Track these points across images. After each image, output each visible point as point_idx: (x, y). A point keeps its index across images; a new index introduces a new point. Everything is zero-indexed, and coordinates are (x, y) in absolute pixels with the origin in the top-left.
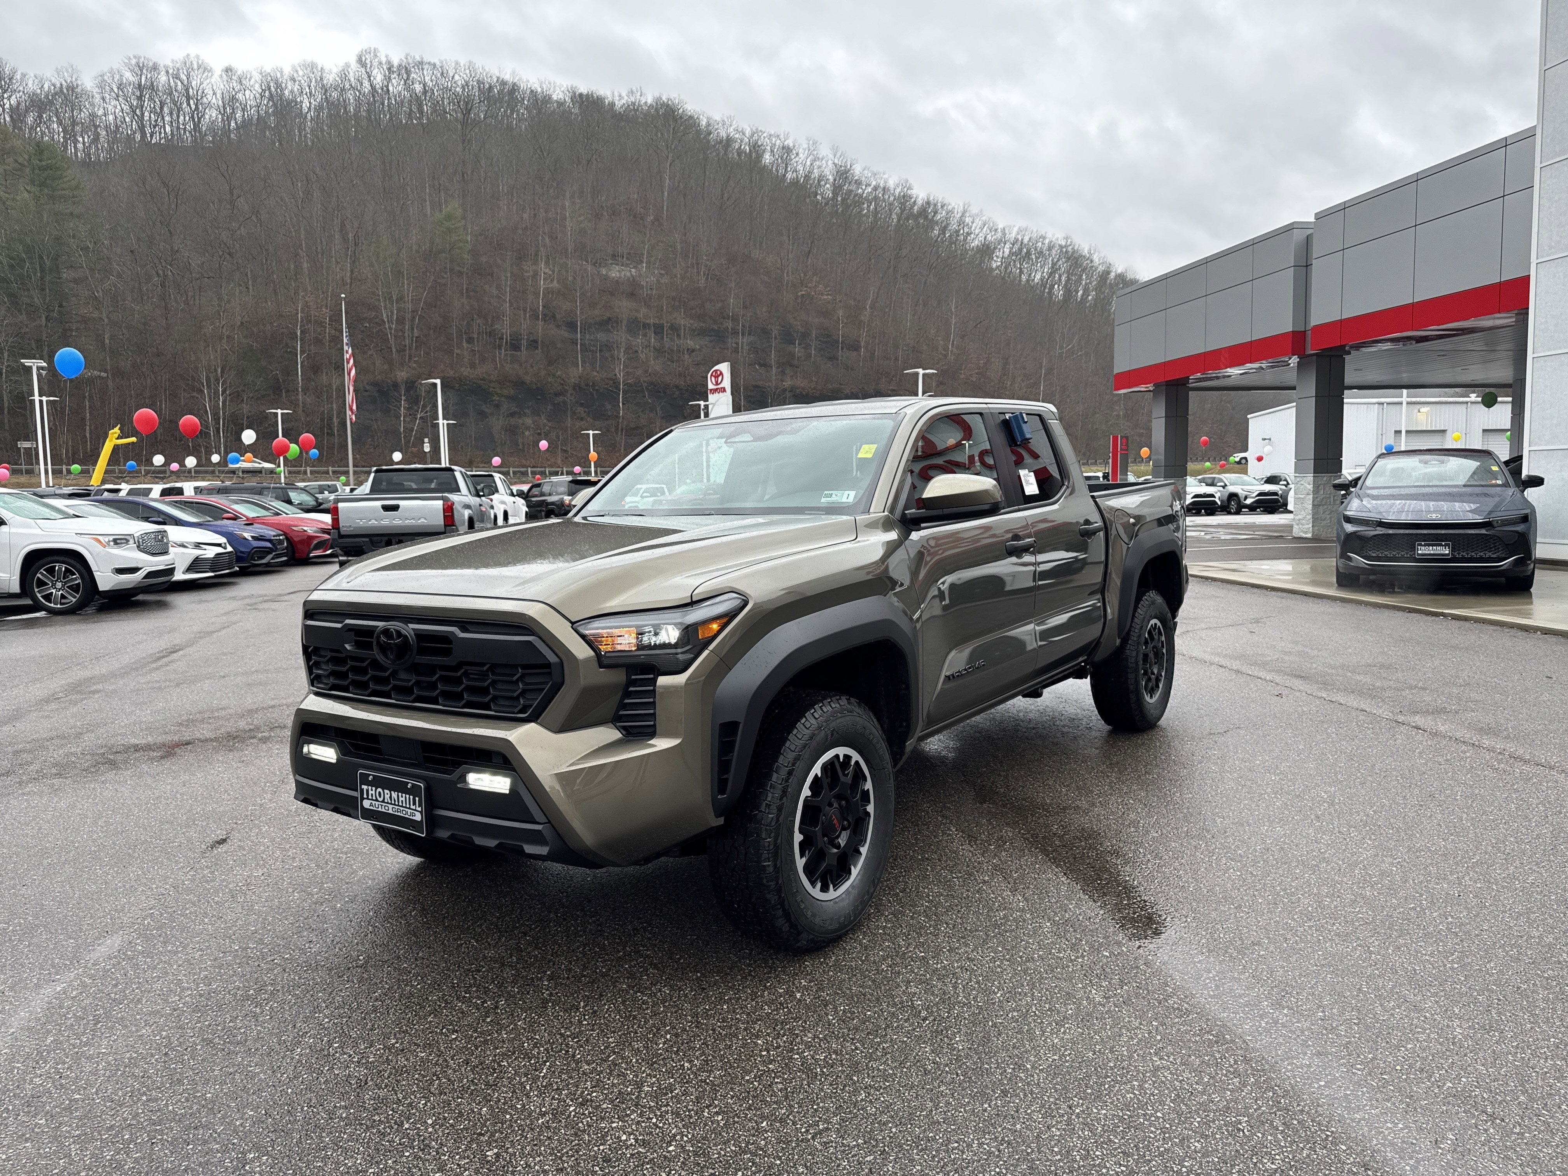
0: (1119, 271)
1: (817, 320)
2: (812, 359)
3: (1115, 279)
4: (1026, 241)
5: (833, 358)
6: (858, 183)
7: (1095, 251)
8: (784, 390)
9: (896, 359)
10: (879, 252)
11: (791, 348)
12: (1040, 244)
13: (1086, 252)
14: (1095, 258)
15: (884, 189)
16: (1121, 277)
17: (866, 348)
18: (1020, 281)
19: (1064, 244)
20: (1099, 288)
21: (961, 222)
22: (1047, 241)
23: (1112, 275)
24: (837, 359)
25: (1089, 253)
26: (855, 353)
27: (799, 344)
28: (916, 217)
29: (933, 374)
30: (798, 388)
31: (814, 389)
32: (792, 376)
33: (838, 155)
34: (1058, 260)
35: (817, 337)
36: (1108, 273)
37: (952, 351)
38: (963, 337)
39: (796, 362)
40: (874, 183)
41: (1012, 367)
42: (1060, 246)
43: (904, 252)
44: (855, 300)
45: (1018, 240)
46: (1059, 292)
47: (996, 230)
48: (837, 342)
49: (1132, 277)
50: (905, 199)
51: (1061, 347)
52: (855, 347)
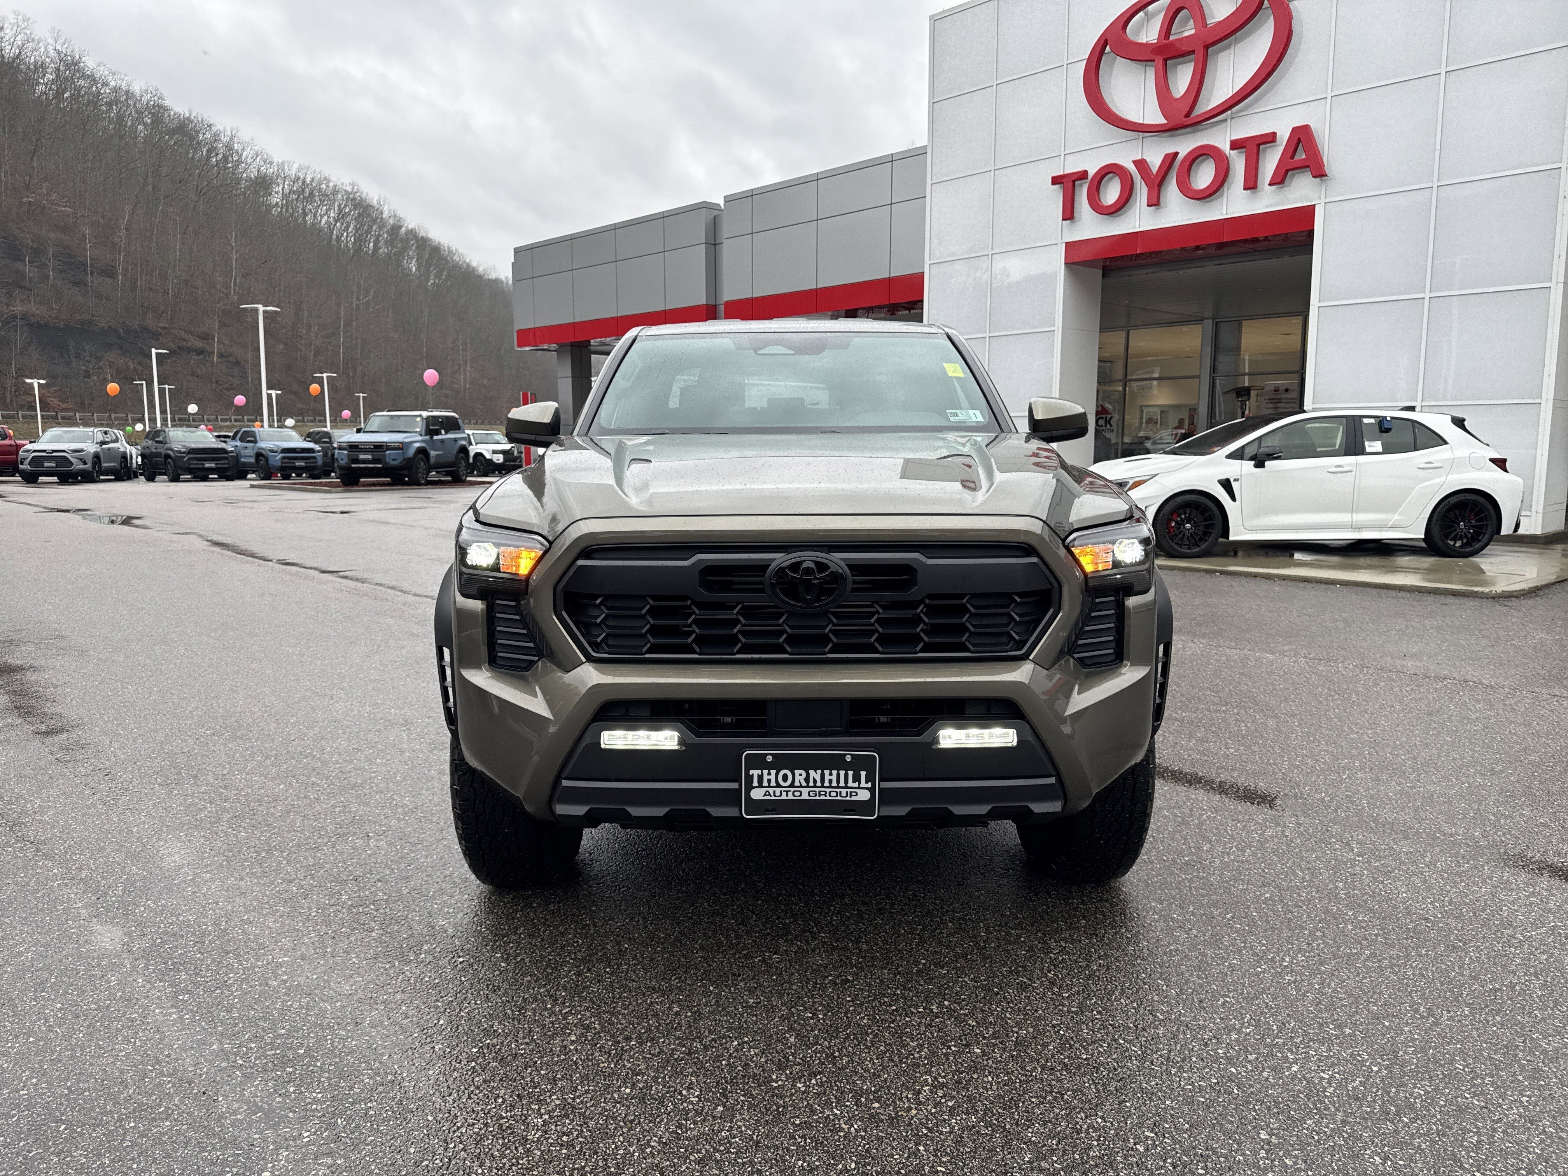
0: (410, 227)
1: (52, 235)
2: (51, 282)
3: (406, 234)
4: (308, 180)
5: (80, 283)
6: (93, 79)
7: (385, 202)
8: (15, 317)
9: (165, 292)
10: (132, 165)
11: (18, 265)
12: (324, 186)
13: (375, 202)
14: (385, 209)
15: (127, 92)
16: (412, 233)
17: (124, 275)
18: (305, 221)
19: (350, 190)
20: (390, 243)
21: (229, 147)
22: (331, 184)
23: (403, 230)
24: (86, 285)
25: (379, 203)
26: (109, 281)
27: (30, 262)
28: (172, 132)
29: (275, 312)
30: (34, 316)
31: (56, 318)
32: (22, 301)
33: (61, 41)
34: (345, 207)
35: (54, 257)
36: (400, 227)
37: (235, 290)
38: (245, 275)
39: (27, 284)
40: (113, 84)
41: (306, 314)
42: (346, 191)
43: (164, 170)
44: (103, 217)
45: (299, 178)
46: (349, 239)
47: (271, 163)
48: (84, 265)
49: (424, 235)
50: (157, 111)
51: (358, 299)
52: (109, 272)
